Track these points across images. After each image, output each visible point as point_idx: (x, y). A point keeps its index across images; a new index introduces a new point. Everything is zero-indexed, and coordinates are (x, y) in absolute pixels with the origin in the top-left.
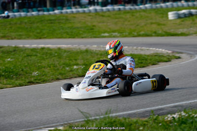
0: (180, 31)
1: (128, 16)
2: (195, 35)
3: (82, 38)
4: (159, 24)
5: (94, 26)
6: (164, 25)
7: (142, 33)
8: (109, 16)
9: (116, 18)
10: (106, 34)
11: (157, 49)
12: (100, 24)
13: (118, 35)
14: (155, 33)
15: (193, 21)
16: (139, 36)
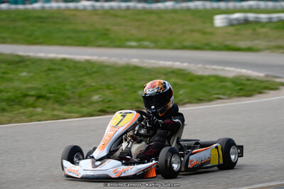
0: (242, 44)
1: (153, 18)
2: (268, 51)
3: (99, 46)
4: (204, 33)
5: (107, 30)
6: (211, 34)
7: (187, 44)
8: (125, 17)
9: (137, 20)
10: (134, 44)
11: (238, 70)
12: (116, 28)
13: (152, 45)
14: (207, 44)
15: (254, 30)
16: (184, 48)
